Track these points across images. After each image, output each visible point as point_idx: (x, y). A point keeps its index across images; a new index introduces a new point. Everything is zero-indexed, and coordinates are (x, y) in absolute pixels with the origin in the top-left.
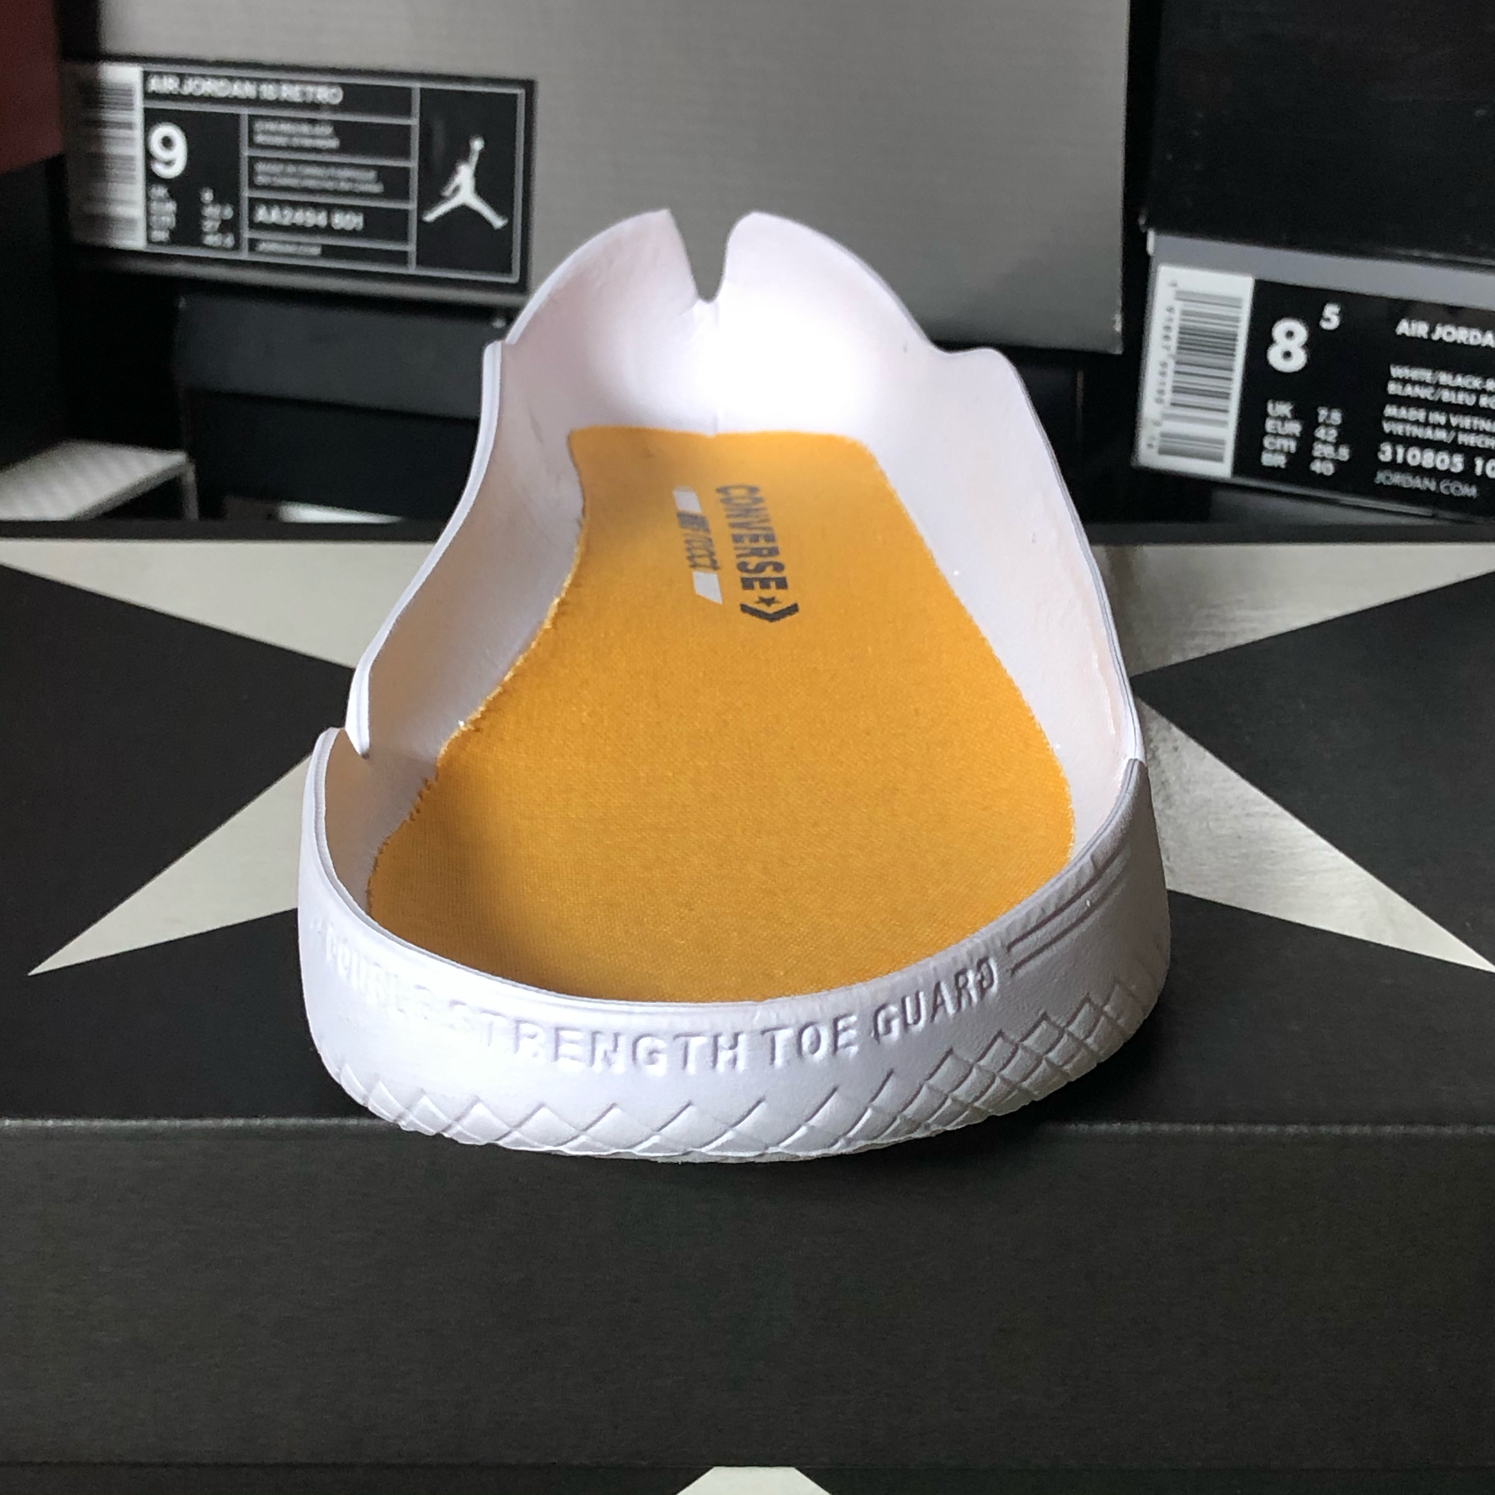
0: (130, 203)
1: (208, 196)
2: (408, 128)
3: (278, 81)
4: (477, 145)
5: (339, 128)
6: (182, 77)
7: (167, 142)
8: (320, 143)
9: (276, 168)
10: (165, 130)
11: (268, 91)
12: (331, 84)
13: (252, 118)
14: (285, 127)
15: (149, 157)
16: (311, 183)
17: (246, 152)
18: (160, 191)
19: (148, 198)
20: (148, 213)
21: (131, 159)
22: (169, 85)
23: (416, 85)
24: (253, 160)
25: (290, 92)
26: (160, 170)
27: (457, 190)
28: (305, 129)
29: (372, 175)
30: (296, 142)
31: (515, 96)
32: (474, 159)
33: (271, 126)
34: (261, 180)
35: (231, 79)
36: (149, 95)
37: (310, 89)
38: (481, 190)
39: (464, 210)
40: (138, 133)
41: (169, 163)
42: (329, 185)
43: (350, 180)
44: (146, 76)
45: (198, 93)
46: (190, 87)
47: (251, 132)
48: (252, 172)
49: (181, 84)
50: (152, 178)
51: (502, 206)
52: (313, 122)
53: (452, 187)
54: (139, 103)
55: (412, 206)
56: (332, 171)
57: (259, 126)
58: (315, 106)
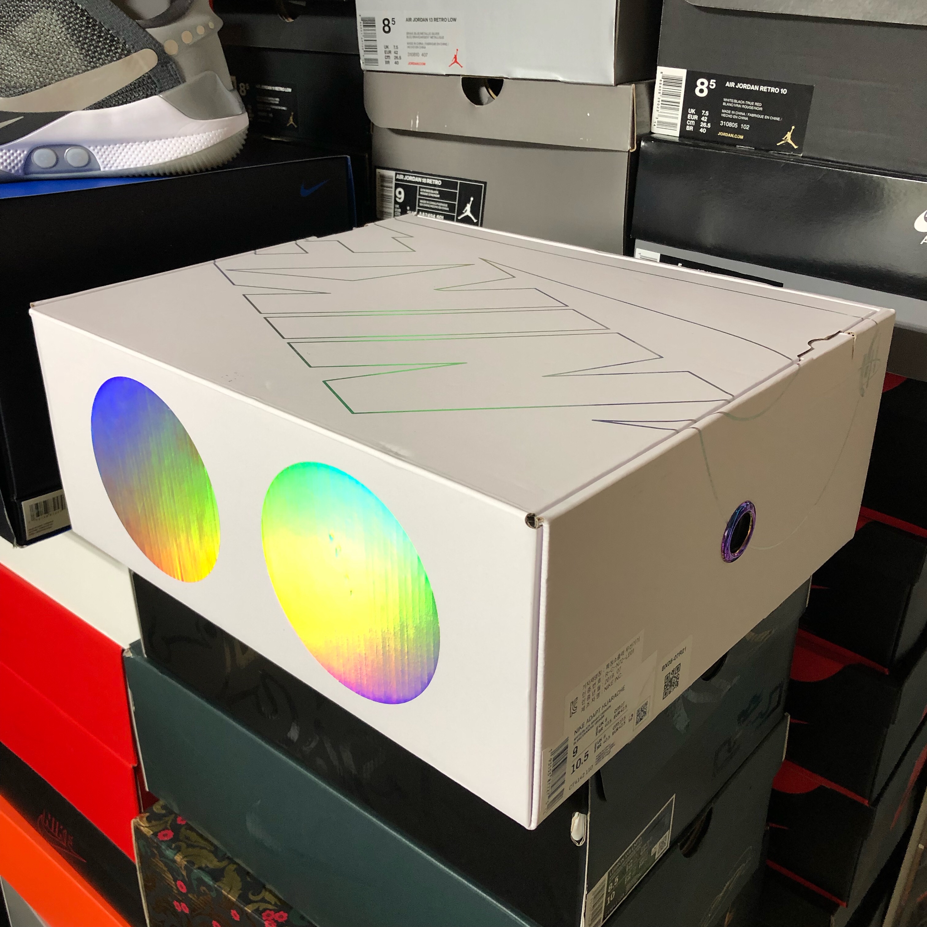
0: (391, 208)
1: (408, 208)
2: (456, 193)
3: (426, 178)
4: (472, 199)
5: (440, 192)
6: (404, 175)
7: (400, 193)
8: (435, 196)
9: (425, 202)
10: (400, 189)
11: (424, 181)
12: (438, 180)
13: (420, 187)
14: (427, 191)
15: (396, 196)
16: (432, 206)
17: (418, 197)
18: (398, 206)
19: (395, 208)
20: (394, 212)
21: (391, 196)
22: (401, 177)
23: (459, 181)
24: (419, 199)
25: (429, 181)
26: (398, 200)
27: (466, 211)
28: (432, 191)
29: (446, 205)
30: (430, 195)
31: (482, 186)
32: (471, 203)
33: (424, 190)
34: (421, 204)
35: (415, 176)
36: (397, 180)
37: (434, 180)
38: (472, 212)
39: (468, 216)
40: (393, 189)
41: (400, 198)
42: (436, 207)
43: (441, 206)
44: (396, 174)
45: (408, 180)
46: (406, 178)
47: (420, 191)
48: (419, 202)
49: (404, 177)
50: (396, 202)
51: (477, 217)
52: (434, 190)
53: (465, 210)
54: (394, 182)
55: (455, 215)
56: (437, 203)
57: (421, 190)
58: (435, 185)
